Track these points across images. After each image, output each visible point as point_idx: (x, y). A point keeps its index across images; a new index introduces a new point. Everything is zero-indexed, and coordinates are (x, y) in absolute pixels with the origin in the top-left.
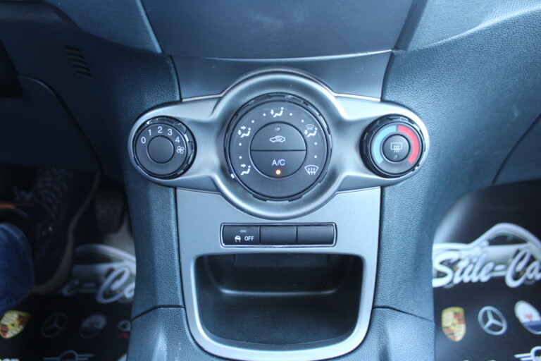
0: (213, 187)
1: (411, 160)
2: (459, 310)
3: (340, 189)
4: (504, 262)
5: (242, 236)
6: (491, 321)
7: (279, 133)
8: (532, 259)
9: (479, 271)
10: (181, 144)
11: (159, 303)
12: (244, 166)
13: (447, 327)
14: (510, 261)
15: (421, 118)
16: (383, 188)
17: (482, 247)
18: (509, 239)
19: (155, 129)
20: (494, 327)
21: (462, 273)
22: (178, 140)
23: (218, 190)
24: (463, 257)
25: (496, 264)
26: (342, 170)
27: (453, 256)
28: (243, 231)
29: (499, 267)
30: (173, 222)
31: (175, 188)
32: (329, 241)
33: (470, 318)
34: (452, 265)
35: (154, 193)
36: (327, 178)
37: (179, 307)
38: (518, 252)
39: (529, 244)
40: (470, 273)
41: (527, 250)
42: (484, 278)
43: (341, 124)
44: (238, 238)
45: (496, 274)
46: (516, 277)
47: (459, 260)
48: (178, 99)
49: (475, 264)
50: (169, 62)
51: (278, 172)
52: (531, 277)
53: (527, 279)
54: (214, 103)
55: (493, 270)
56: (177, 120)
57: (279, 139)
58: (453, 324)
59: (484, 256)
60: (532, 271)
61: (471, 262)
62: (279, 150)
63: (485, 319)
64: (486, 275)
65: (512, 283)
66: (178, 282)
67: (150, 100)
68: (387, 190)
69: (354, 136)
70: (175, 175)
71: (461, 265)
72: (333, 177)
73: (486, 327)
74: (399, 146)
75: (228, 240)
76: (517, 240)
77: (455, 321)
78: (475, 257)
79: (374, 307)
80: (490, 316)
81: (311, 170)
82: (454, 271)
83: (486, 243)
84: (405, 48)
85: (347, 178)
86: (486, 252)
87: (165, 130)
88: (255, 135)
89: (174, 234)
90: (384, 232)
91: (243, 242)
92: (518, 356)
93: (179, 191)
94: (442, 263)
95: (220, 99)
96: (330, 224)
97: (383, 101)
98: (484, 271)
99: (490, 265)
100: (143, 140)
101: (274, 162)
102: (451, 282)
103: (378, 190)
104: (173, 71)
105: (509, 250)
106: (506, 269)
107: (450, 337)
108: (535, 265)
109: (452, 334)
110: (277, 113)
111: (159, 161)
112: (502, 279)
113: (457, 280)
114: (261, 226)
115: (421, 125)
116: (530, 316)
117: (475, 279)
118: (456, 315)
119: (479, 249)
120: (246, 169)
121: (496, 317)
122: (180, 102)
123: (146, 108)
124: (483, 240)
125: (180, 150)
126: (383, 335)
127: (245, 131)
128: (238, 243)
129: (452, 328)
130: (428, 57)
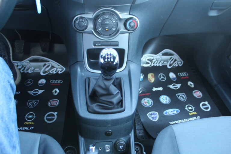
0: (92, 33)
1: (135, 27)
2: (152, 74)
3: (120, 34)
4: (167, 61)
5: (98, 44)
6: (162, 77)
7: (107, 21)
8: (175, 60)
9: (159, 63)
10: (86, 23)
11: (78, 61)
12: (99, 28)
13: (149, 79)
14: (169, 60)
15: (138, 18)
16: (129, 33)
17: (160, 56)
18: (169, 54)
19: (80, 20)
20: (162, 79)
21: (154, 63)
22: (85, 22)
23: (93, 34)
24: (154, 58)
25: (164, 62)
26: (120, 29)
27: (152, 58)
28: (98, 43)
29: (165, 62)
30: (82, 41)
31: (83, 33)
32: (117, 45)
33: (156, 76)
34: (151, 60)
35: (78, 34)
36: (117, 31)
37: (83, 61)
38: (171, 58)
39: (175, 56)
40: (157, 63)
41: (174, 57)
42: (161, 65)
43: (120, 19)
44: (97, 45)
45: (164, 64)
46: (170, 65)
47: (153, 59)
48: (84, 13)
49: (158, 61)
50: (84, 5)
51: (107, 29)
52: (175, 65)
53: (173, 66)
54: (93, 14)
55: (163, 63)
56: (84, 18)
57: (107, 22)
58: (151, 78)
59: (161, 58)
60: (175, 64)
61: (157, 60)
62: (107, 25)
63: (160, 77)
64: (161, 64)
65: (169, 67)
66: (83, 55)
67: (77, 13)
68: (130, 34)
69: (123, 22)
70: (84, 30)
71: (154, 61)
72: (118, 31)
73: (160, 79)
74: (132, 24)
75: (95, 45)
76: (171, 54)
77: (152, 77)
78: (158, 58)
79: (127, 61)
80: (162, 76)
81: (114, 29)
82: (152, 63)
83: (161, 55)
84: (134, 4)
85: (121, 31)
86: (161, 57)
87: (82, 20)
88: (102, 21)
89: (82, 44)
90: (129, 43)
91: (98, 46)
92: (168, 86)
93: (84, 34)
94: (148, 60)
95: (94, 13)
96: (117, 42)
97: (130, 14)
98: (161, 63)
99: (163, 61)
100: (77, 22)
101: (106, 27)
102: (151, 65)
103: (128, 34)
104: (84, 7)
105: (168, 57)
106: (167, 63)
107: (150, 81)
108: (176, 62)
109: (151, 81)
110: (107, 17)
111: (81, 27)
112: (166, 66)
113: (152, 65)
114: (102, 42)
115: (137, 20)
116: (173, 76)
117: (158, 65)
118: (152, 75)
119: (159, 56)
120: (100, 29)
121: (163, 76)
122: (85, 14)
123: (76, 15)
124: (160, 54)
125: (85, 24)
126: (129, 67)
127: (100, 20)
128: (97, 46)
129: (151, 79)
130: (139, 6)
